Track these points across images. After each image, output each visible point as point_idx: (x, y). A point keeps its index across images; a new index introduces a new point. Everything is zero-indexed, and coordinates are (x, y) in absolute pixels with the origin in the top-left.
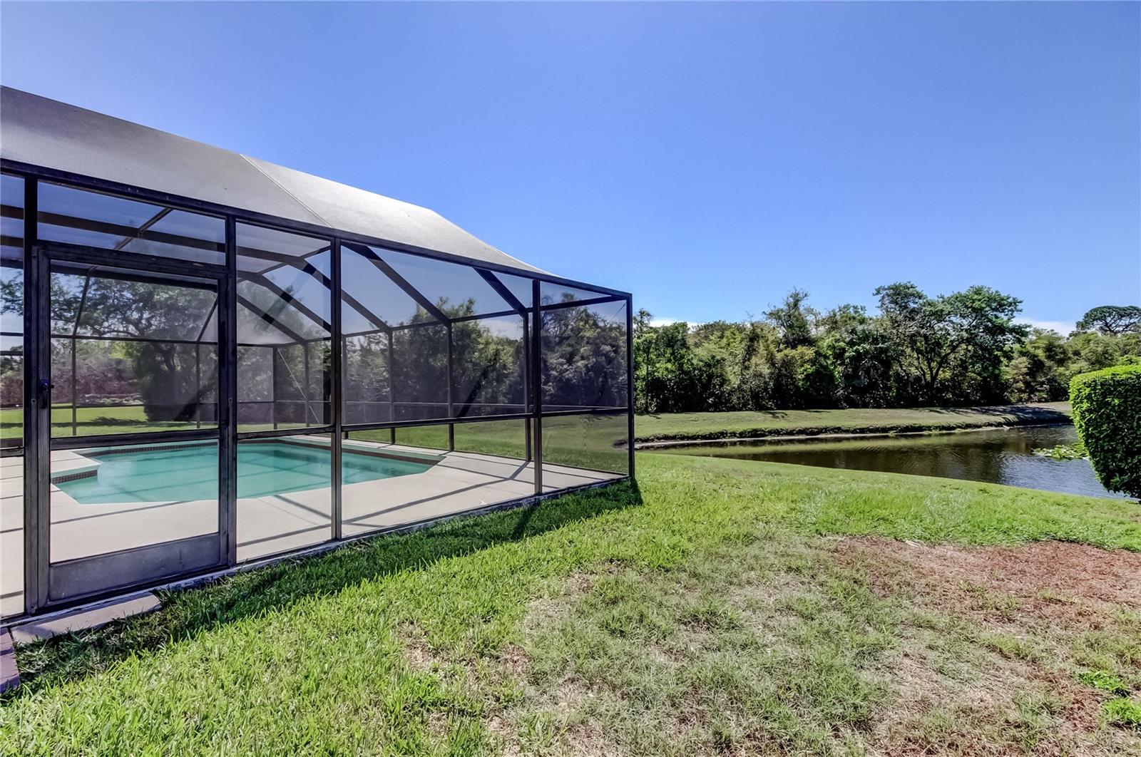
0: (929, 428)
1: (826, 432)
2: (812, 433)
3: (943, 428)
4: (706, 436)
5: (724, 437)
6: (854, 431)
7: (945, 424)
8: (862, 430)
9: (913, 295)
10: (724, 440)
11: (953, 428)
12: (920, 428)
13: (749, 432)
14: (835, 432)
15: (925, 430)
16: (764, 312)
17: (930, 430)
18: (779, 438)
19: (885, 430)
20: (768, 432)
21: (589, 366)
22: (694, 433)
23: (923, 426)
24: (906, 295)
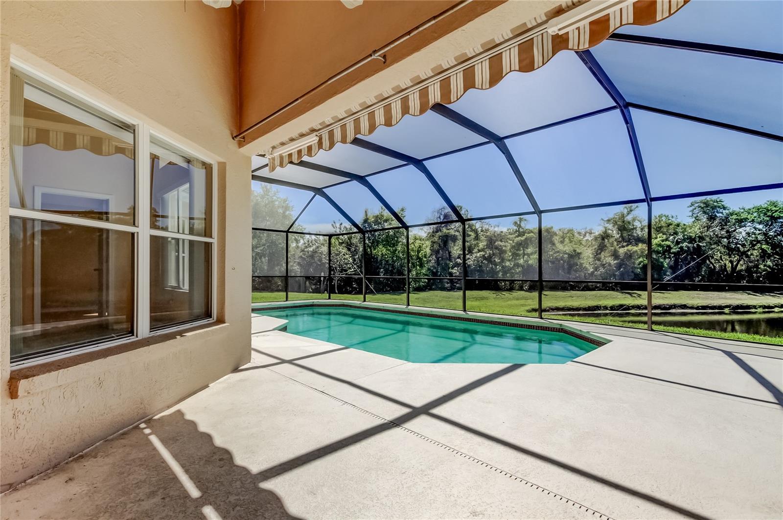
0: (755, 307)
1: (675, 308)
2: (665, 308)
3: (764, 307)
4: (586, 308)
5: (599, 310)
6: (697, 308)
7: (766, 305)
8: (704, 308)
9: (719, 207)
10: (599, 312)
11: (773, 308)
12: (748, 307)
13: (617, 306)
14: (683, 309)
15: (752, 308)
16: (602, 219)
17: (756, 309)
18: (640, 311)
19: (720, 307)
20: (631, 306)
21: (486, 256)
22: (577, 306)
23: (750, 306)
24: (714, 208)
